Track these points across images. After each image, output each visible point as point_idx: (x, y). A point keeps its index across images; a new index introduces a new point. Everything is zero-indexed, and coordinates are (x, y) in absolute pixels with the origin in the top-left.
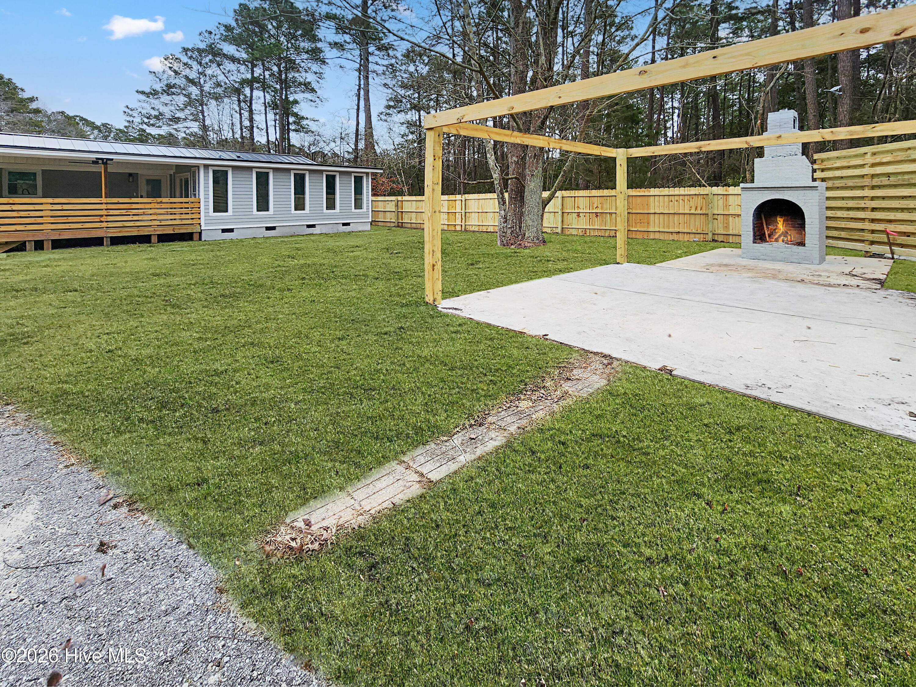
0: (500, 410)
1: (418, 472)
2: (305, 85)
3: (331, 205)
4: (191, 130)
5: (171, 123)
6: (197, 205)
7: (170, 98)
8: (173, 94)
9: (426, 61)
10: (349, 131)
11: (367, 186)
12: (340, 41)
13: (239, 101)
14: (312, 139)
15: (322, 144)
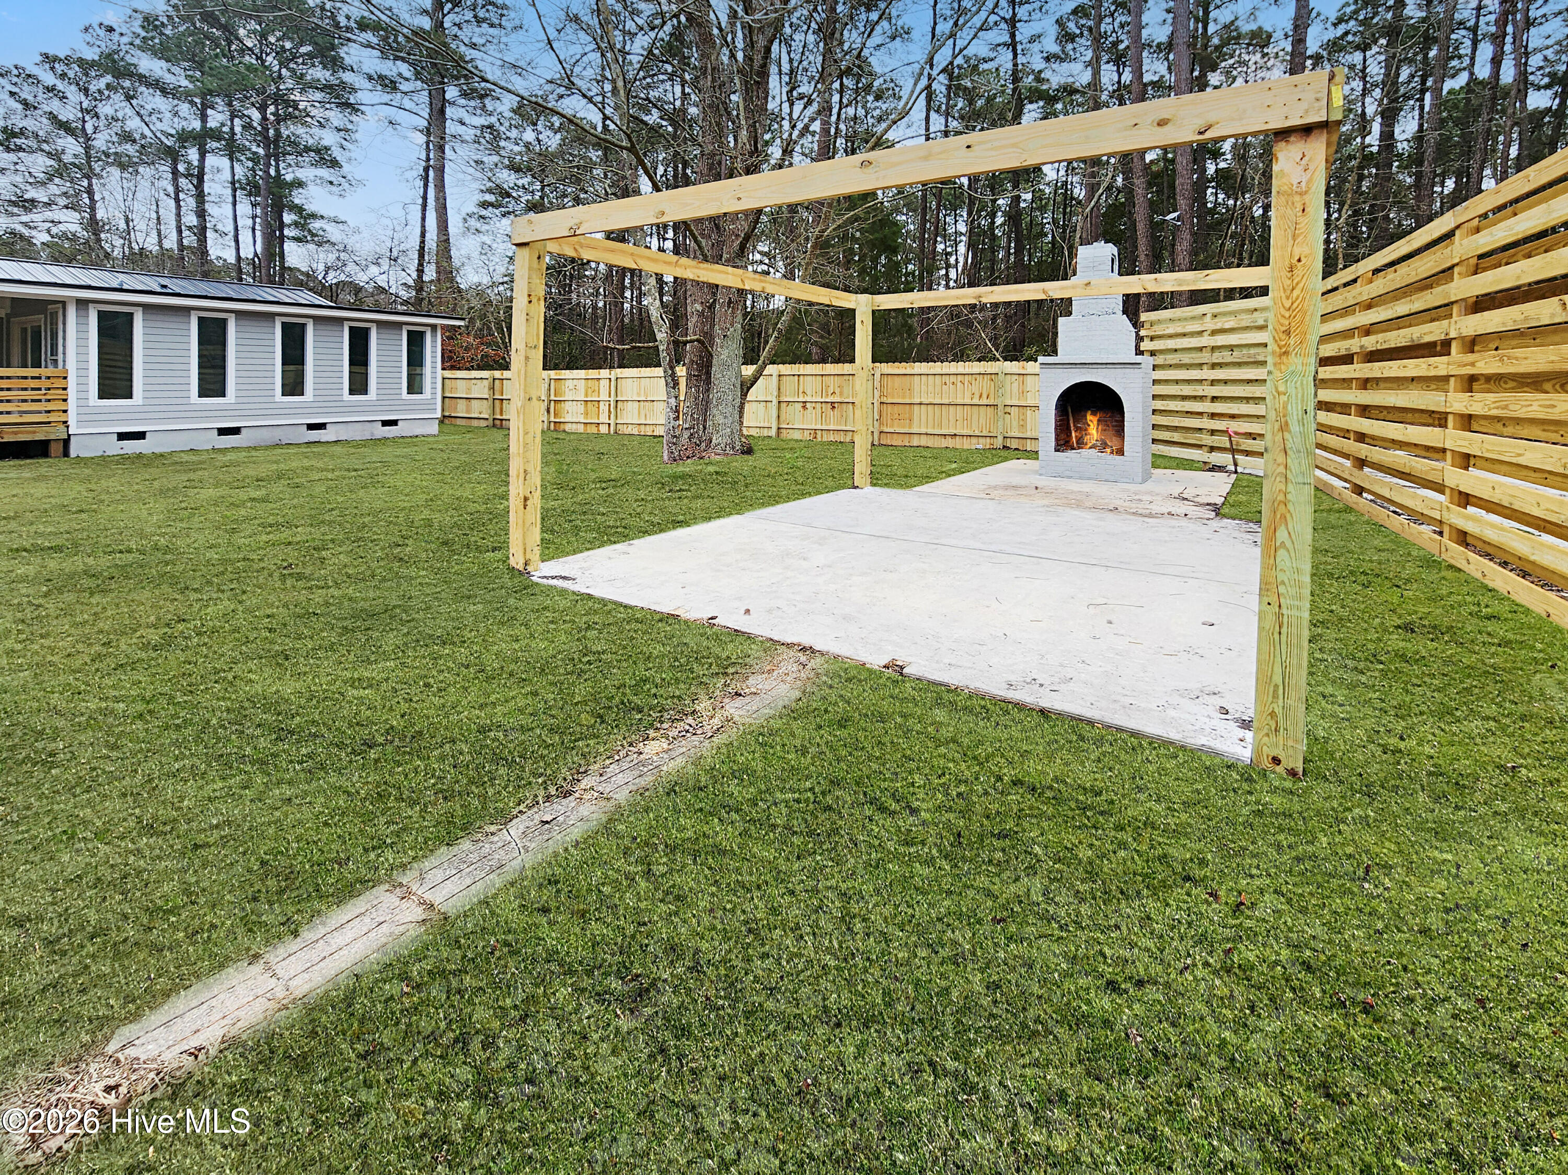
0: (608, 762)
1: (425, 903)
2: (318, 151)
3: (359, 385)
4: (62, 227)
5: (15, 210)
6: (59, 383)
7: (12, 157)
8: (20, 149)
9: (557, 124)
10: (408, 246)
11: (433, 350)
12: (388, 73)
13: (175, 173)
14: (331, 258)
15: (351, 268)
